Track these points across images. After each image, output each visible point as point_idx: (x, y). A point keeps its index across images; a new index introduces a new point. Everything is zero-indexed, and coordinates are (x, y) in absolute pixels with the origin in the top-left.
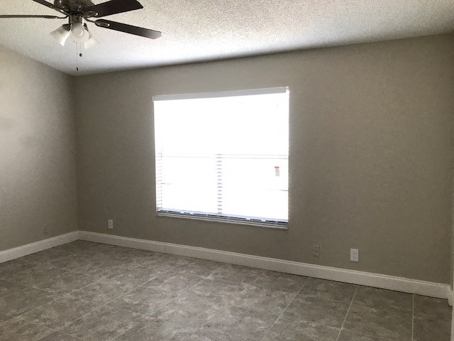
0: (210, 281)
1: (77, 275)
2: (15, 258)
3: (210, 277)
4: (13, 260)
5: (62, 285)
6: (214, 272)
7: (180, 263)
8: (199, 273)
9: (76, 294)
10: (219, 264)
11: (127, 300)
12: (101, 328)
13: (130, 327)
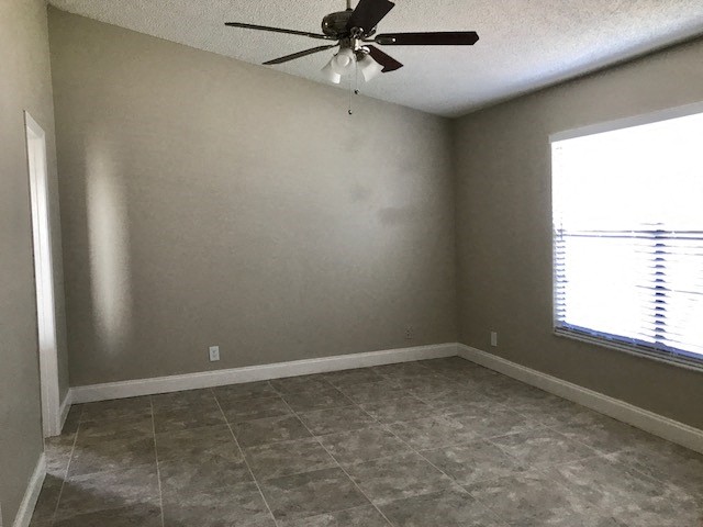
0: (606, 462)
1: (417, 402)
2: (369, 365)
3: (612, 457)
4: (365, 368)
5: (391, 411)
6: (628, 449)
7: (577, 419)
8: (597, 444)
9: (398, 427)
10: (648, 437)
11: (449, 454)
12: (388, 480)
13: (424, 491)
